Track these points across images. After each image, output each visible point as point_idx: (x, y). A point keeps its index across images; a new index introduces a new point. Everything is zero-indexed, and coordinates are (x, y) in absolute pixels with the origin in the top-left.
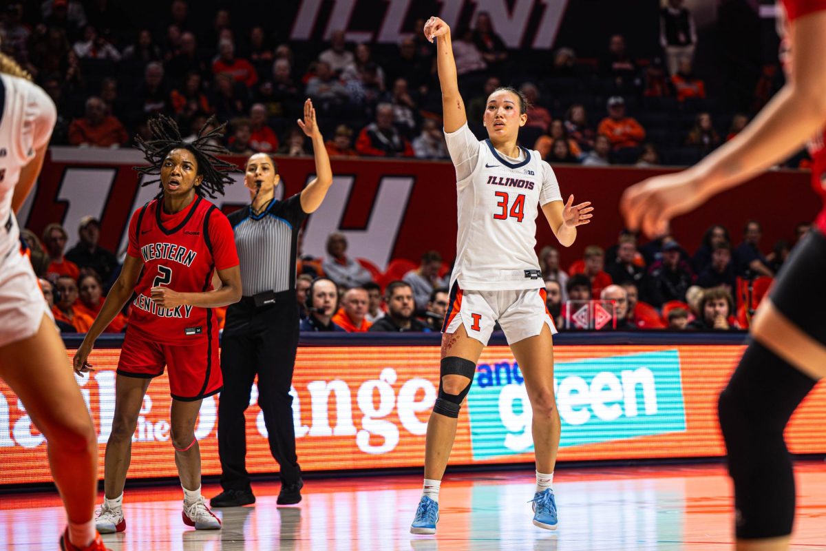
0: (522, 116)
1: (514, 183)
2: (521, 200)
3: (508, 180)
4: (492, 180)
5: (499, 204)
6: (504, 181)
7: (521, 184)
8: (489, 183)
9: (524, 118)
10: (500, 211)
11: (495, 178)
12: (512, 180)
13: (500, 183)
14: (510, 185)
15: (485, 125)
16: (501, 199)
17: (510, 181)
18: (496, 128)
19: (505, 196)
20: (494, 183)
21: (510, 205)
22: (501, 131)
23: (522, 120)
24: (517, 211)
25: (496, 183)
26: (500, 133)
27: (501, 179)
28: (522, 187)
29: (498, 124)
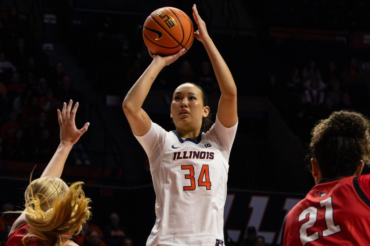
0: (205, 107)
1: (198, 155)
2: (205, 170)
3: (191, 152)
4: (176, 156)
5: (186, 177)
6: (188, 155)
7: (203, 156)
8: (174, 159)
9: (207, 110)
10: (188, 183)
11: (179, 153)
12: (195, 153)
13: (185, 157)
14: (194, 158)
15: (171, 116)
16: (187, 172)
17: (193, 154)
18: (181, 116)
19: (191, 167)
20: (179, 158)
21: (197, 176)
22: (186, 119)
23: (205, 111)
24: (204, 180)
25: (181, 158)
26: (185, 121)
27: (185, 153)
28: (204, 158)
29: (183, 113)
